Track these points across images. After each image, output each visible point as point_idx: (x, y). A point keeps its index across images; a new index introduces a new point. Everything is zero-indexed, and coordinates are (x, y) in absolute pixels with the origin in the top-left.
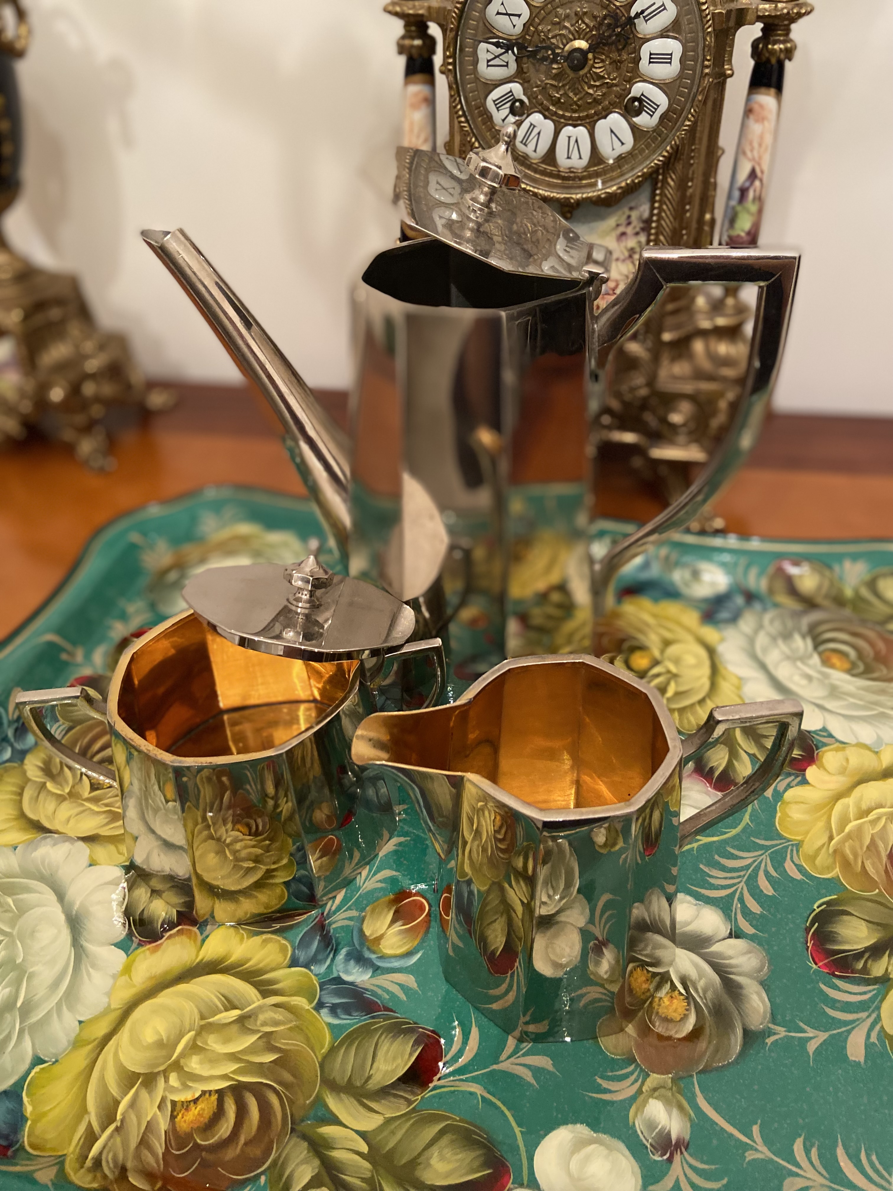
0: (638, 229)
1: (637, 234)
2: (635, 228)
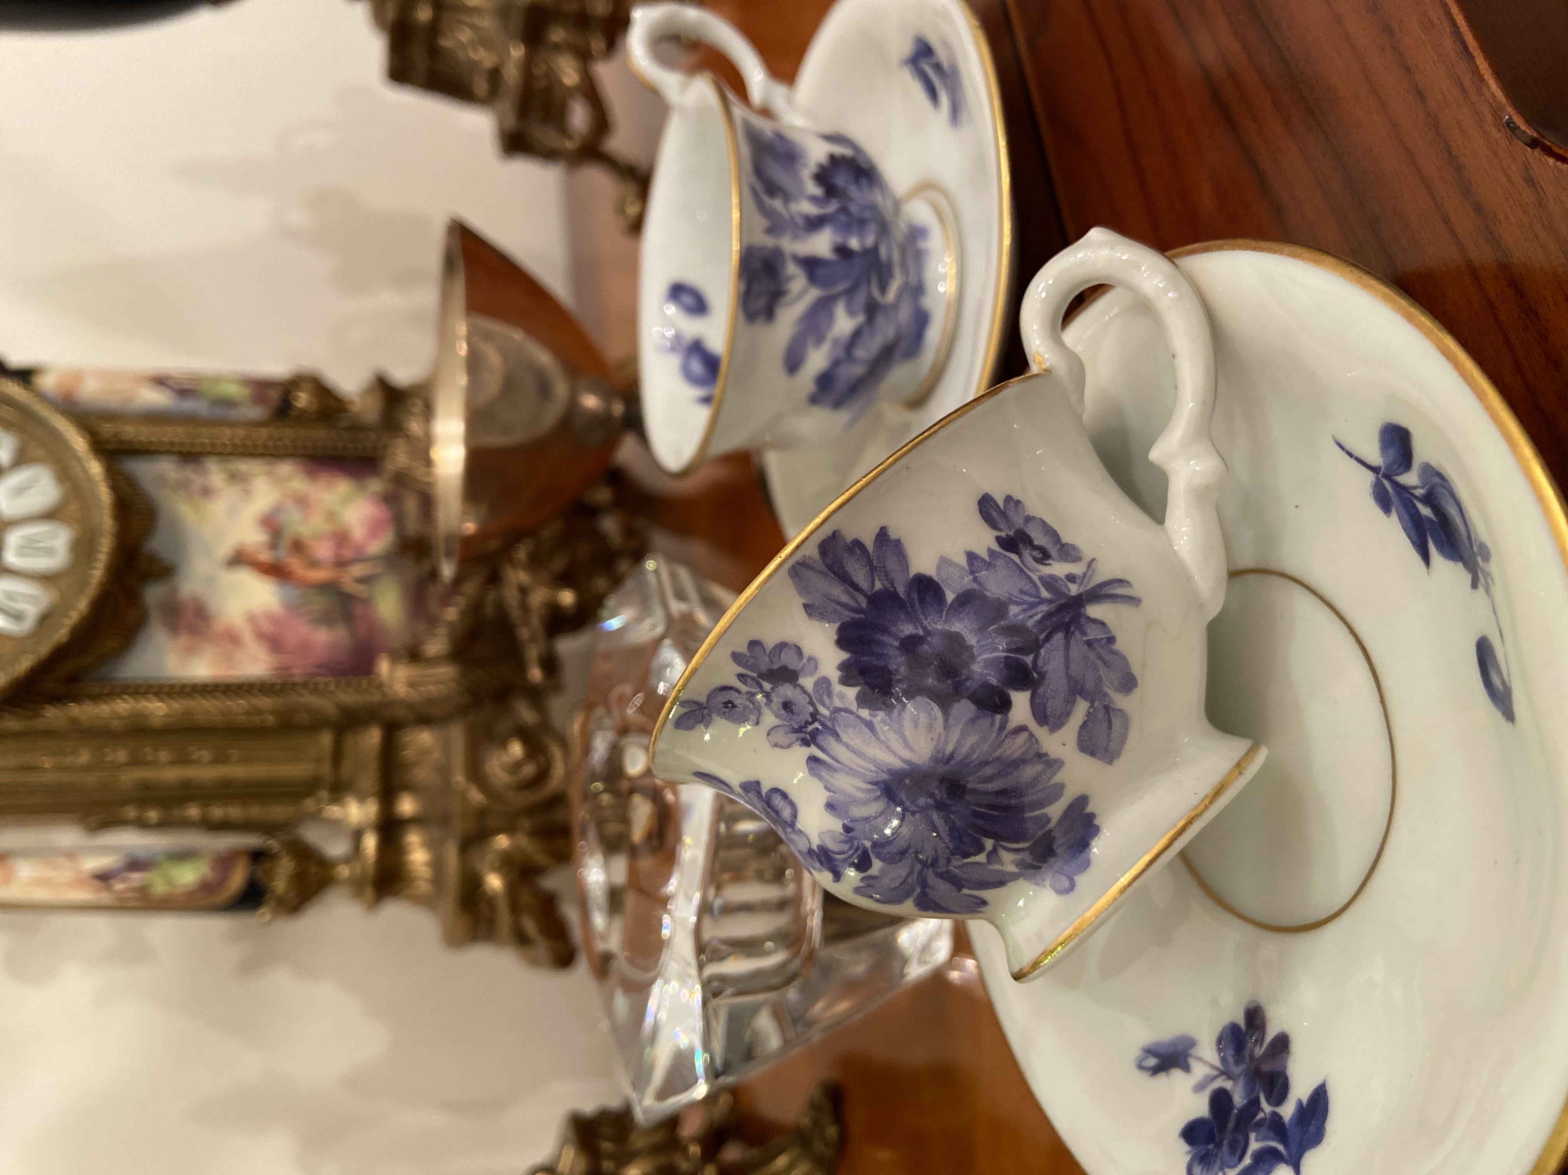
1: (204, 473)
2: (194, 476)
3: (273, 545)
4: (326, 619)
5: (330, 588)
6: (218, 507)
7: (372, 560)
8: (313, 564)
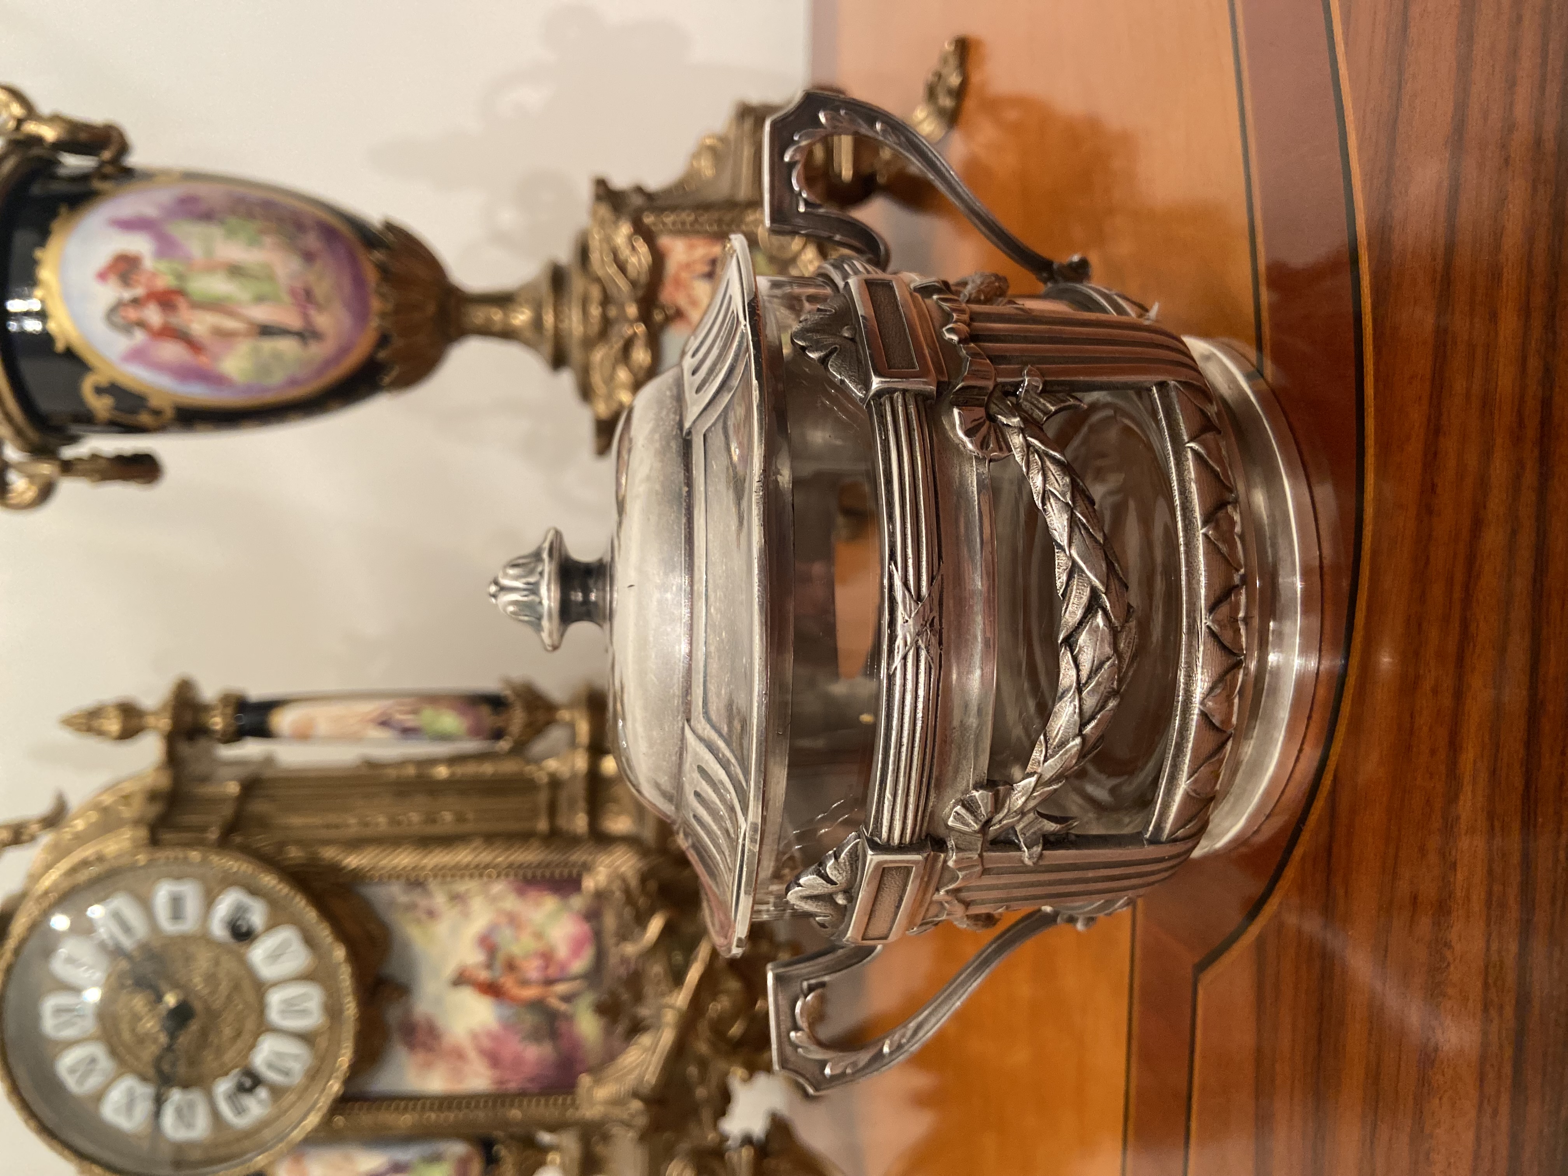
0: (422, 895)
1: (429, 892)
2: (419, 898)
3: (489, 966)
4: (535, 1036)
5: (538, 1006)
6: (442, 928)
7: (574, 978)
8: (525, 983)
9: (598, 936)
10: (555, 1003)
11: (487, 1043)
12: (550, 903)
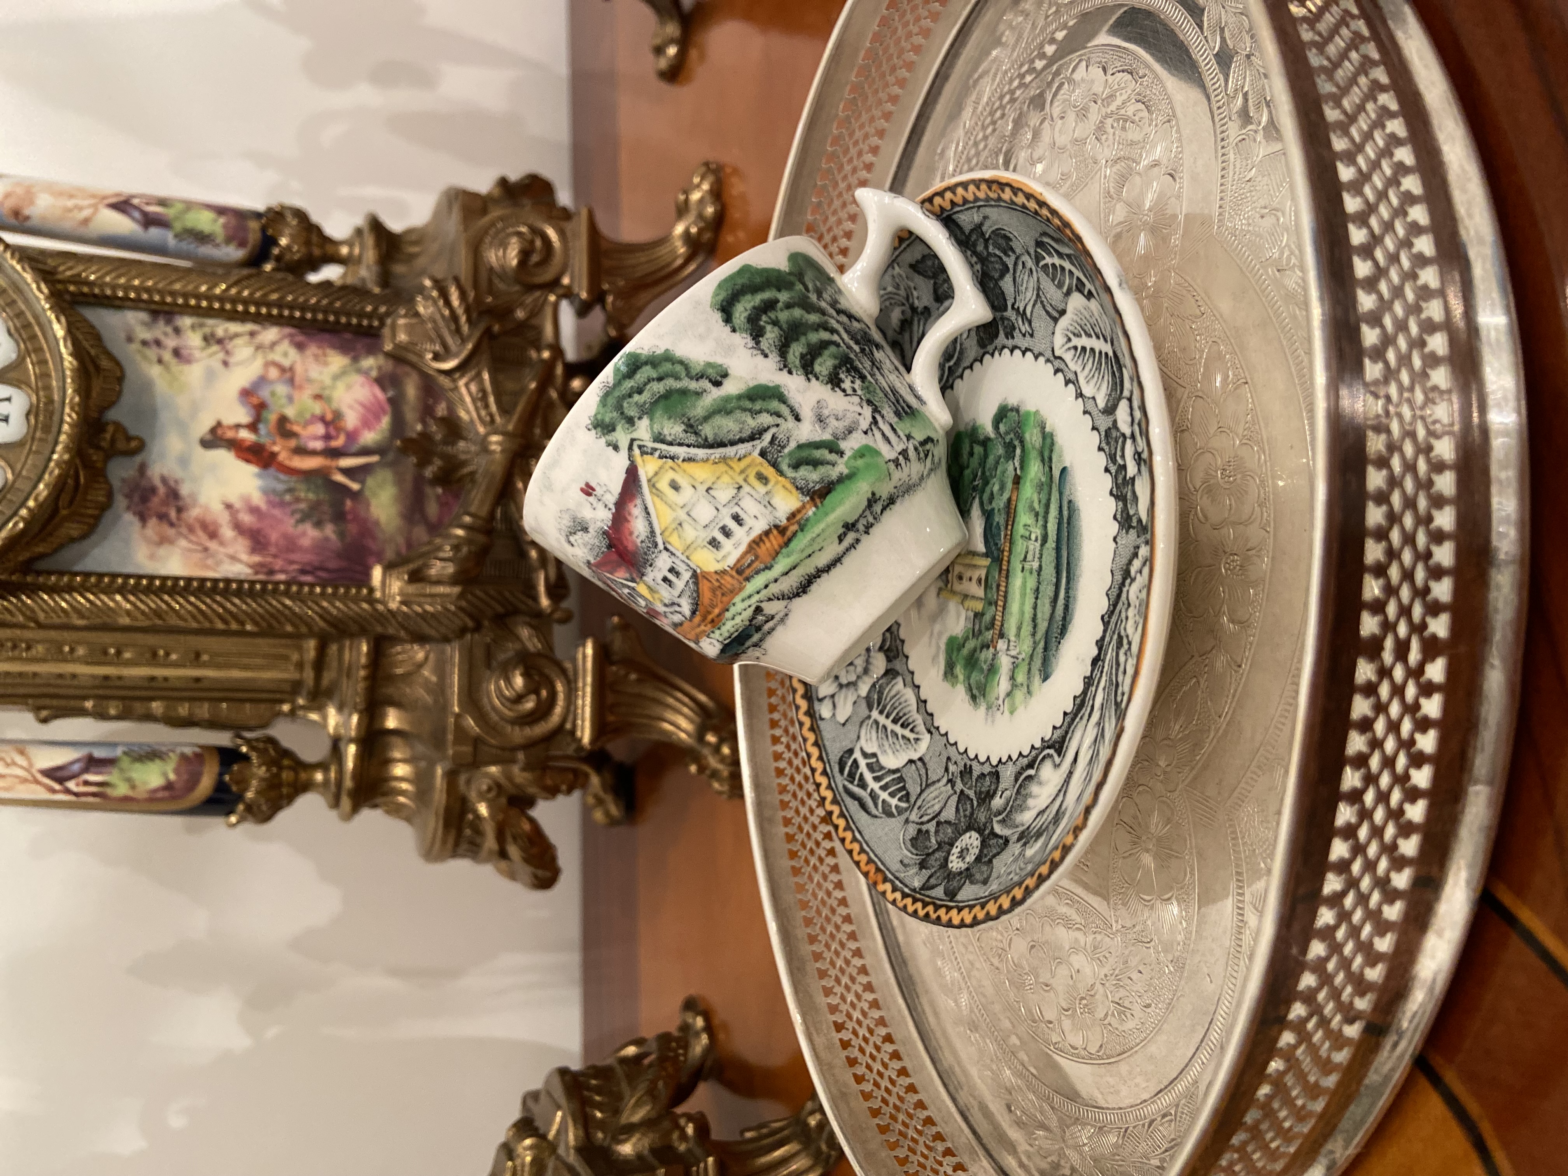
0: (169, 330)
1: (177, 331)
2: (166, 334)
3: (254, 426)
4: (315, 517)
5: (318, 478)
6: (194, 373)
7: (365, 451)
8: (301, 451)
9: (396, 404)
10: (339, 478)
11: (246, 519)
12: (337, 361)
